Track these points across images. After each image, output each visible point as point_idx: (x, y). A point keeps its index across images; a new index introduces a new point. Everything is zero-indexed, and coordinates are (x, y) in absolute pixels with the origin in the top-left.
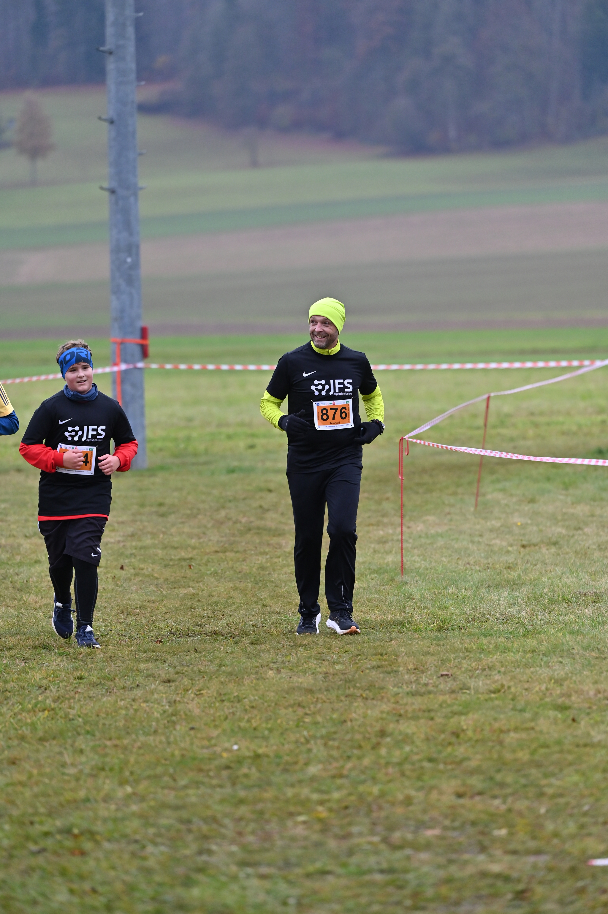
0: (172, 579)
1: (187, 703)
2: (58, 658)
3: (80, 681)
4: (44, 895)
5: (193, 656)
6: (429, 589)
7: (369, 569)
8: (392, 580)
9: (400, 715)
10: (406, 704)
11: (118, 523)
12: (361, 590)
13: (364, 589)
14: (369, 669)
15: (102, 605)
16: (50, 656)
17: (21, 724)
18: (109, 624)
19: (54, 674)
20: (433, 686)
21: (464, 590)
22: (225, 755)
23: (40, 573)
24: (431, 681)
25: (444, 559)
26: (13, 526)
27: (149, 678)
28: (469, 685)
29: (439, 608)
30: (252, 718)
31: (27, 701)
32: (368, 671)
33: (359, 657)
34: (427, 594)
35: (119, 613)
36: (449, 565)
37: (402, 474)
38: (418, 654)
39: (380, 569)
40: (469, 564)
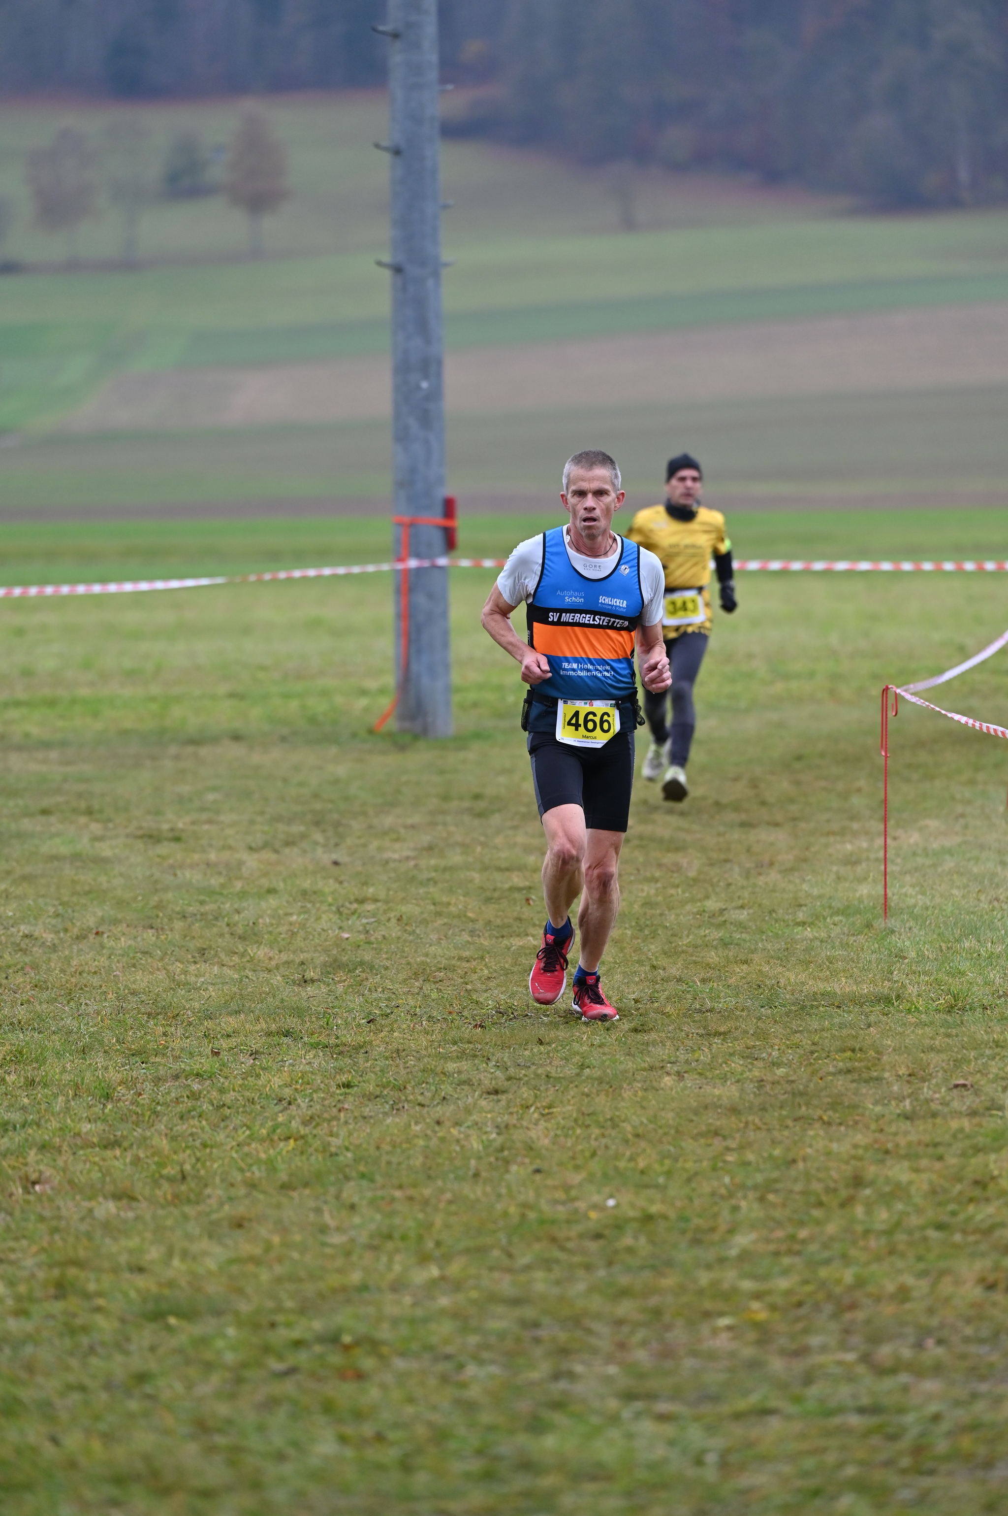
0: (498, 922)
1: (528, 1128)
2: (309, 1051)
3: (347, 1091)
4: (295, 1444)
5: (535, 1050)
6: (931, 942)
7: (830, 907)
8: (869, 926)
9: (887, 1152)
10: (895, 1134)
11: (406, 827)
12: (817, 943)
13: (822, 941)
14: (833, 1074)
15: (382, 964)
16: (297, 1048)
17: (250, 1161)
18: (394, 996)
19: (302, 1079)
20: (941, 1104)
21: (990, 944)
22: (593, 1215)
23: (275, 910)
24: (937, 1096)
25: (955, 892)
26: (229, 832)
27: (463, 1087)
28: (1001, 1102)
29: (948, 974)
30: (638, 1155)
31: (258, 1123)
32: (830, 1078)
33: (816, 1054)
34: (927, 950)
35: (411, 978)
36: (963, 902)
37: (886, 748)
38: (915, 1050)
39: (848, 907)
40: (997, 900)
